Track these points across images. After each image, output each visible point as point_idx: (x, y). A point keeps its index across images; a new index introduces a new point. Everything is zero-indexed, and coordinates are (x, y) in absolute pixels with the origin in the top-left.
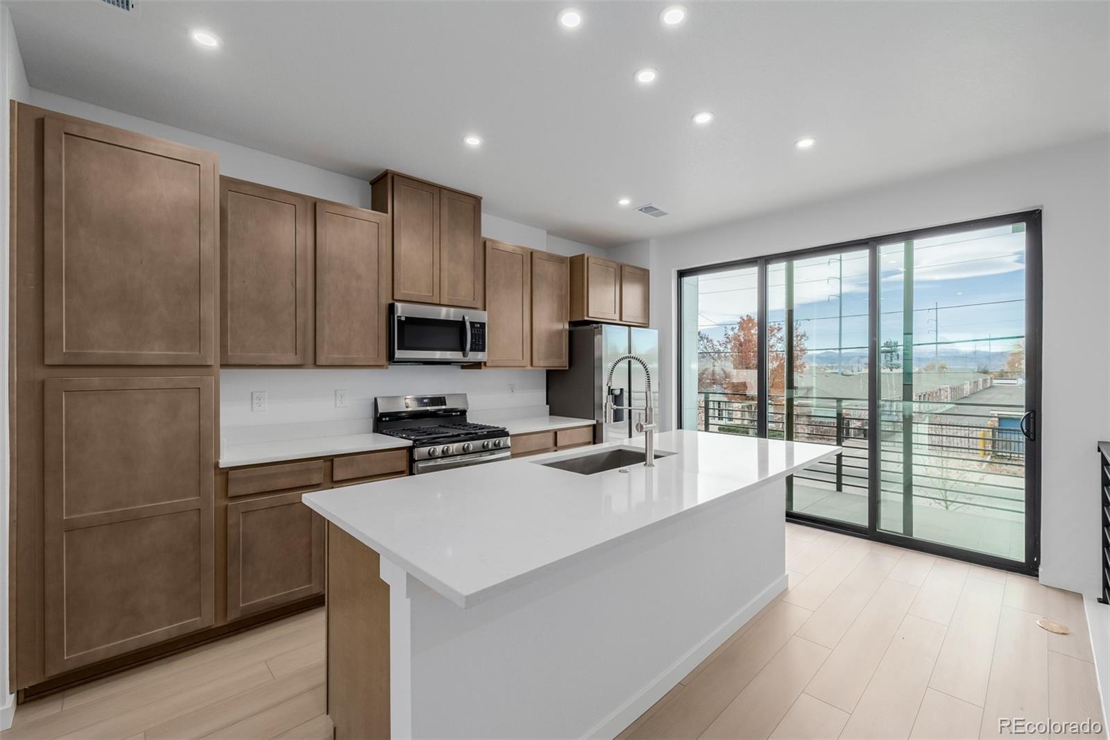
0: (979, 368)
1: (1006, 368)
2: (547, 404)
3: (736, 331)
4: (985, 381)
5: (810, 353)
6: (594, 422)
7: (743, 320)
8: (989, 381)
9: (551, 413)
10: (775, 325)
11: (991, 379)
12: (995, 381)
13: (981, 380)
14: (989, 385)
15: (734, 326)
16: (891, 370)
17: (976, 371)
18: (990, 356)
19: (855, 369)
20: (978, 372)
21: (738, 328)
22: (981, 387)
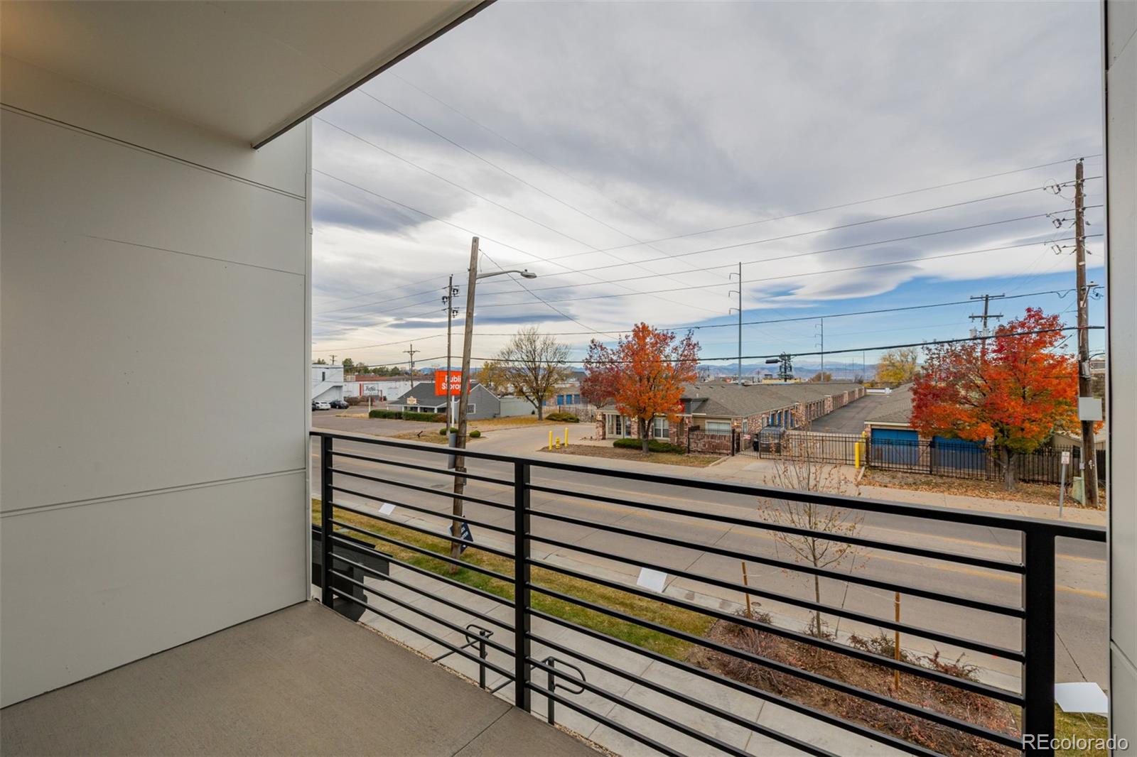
0: (856, 378)
1: (877, 379)
3: (630, 339)
4: (860, 390)
5: (703, 363)
7: (638, 327)
8: (863, 390)
10: (668, 333)
11: (865, 389)
12: (868, 391)
13: (857, 389)
14: (863, 394)
15: (628, 334)
16: (786, 381)
17: (853, 381)
18: (864, 368)
19: (756, 380)
20: (855, 383)
21: (632, 336)
22: (857, 397)
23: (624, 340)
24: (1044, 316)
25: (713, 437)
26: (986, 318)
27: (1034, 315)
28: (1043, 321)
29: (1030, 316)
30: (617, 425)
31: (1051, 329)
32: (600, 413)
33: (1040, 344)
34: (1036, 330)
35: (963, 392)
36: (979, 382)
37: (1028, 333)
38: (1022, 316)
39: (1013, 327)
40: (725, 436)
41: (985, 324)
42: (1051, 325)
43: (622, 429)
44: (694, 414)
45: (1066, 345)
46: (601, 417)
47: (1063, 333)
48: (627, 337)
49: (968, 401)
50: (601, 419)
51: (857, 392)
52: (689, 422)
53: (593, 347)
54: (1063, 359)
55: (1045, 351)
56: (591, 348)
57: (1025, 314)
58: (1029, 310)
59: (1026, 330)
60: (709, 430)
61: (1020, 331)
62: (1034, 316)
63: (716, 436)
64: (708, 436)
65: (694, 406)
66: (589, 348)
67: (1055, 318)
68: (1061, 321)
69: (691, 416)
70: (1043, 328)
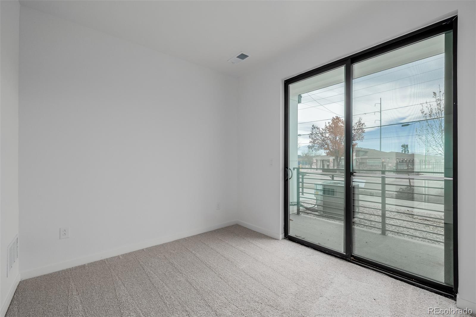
7: (334, 118)
15: (330, 121)
23: (328, 125)
25: (371, 166)
30: (323, 165)
32: (315, 159)
40: (378, 165)
43: (325, 166)
44: (361, 157)
46: (315, 161)
48: (329, 123)
50: (316, 162)
52: (359, 161)
53: (313, 128)
56: (312, 129)
60: (369, 163)
63: (373, 165)
64: (369, 166)
65: (361, 153)
66: (311, 129)
69: (360, 158)
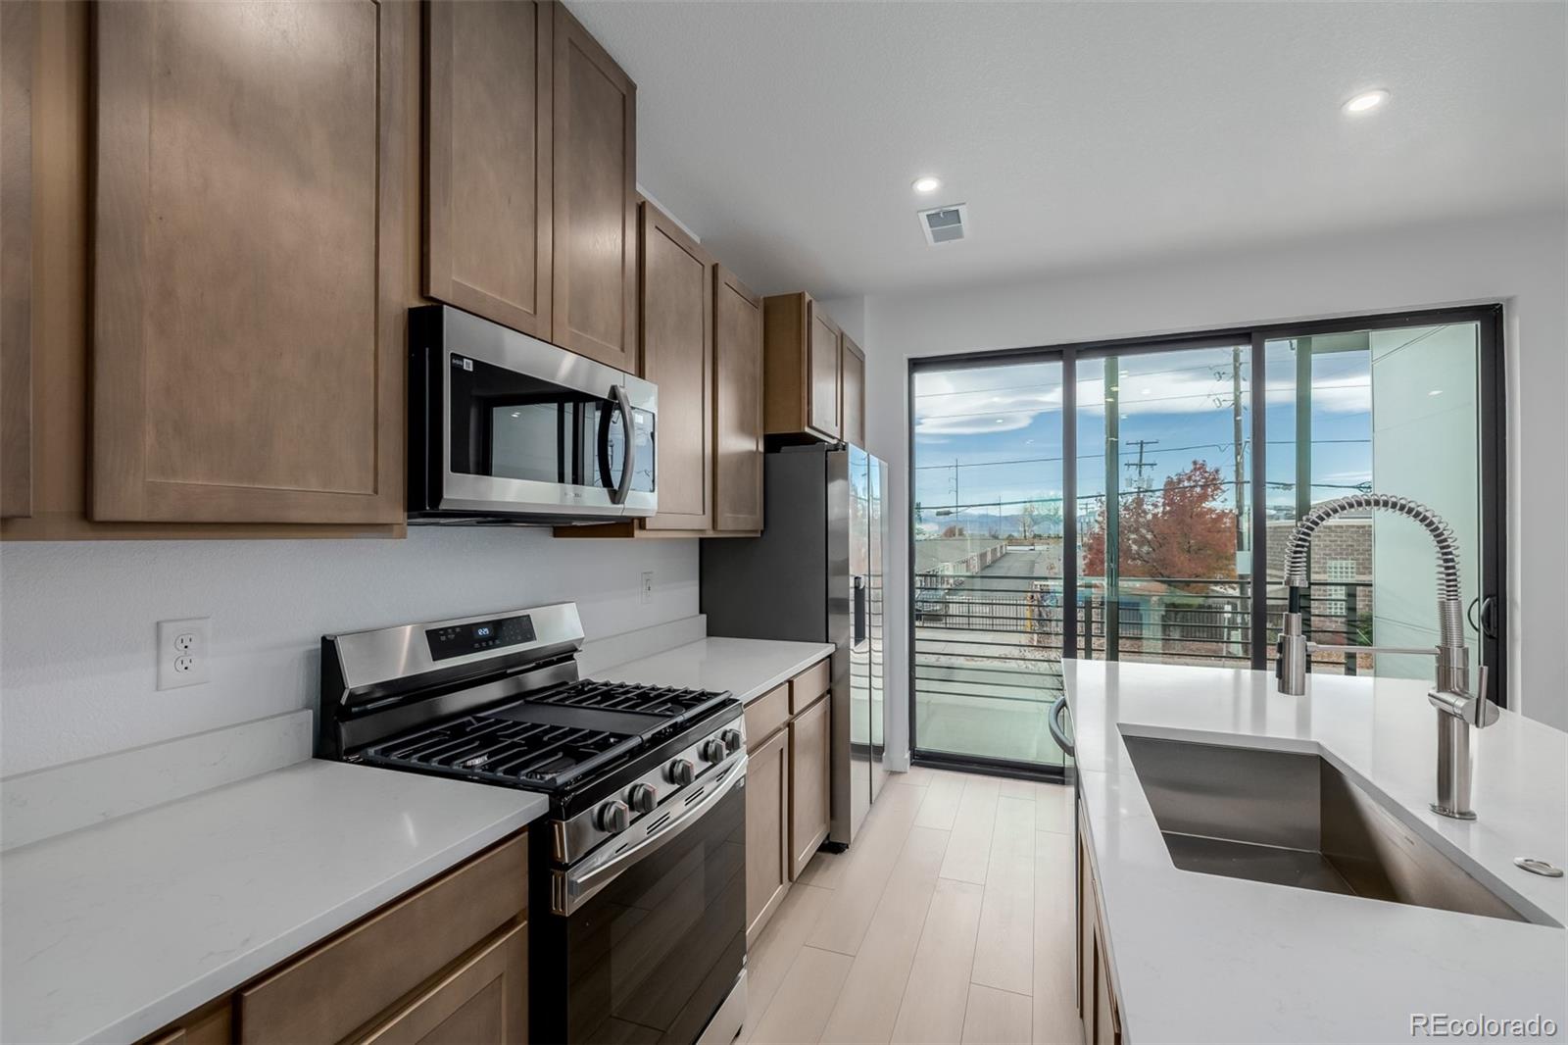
0: (992, 533)
2: (701, 612)
6: (829, 649)
8: (1003, 548)
9: (712, 631)
11: (1005, 545)
12: (1008, 547)
18: (1000, 521)
22: (999, 555)
24: (1208, 470)
26: (1140, 466)
27: (1199, 467)
28: (1206, 475)
29: (1195, 470)
31: (1212, 483)
33: (1203, 497)
34: (1200, 483)
35: (1135, 547)
36: (1149, 536)
37: (1194, 486)
38: (1188, 469)
39: (1180, 481)
41: (1140, 473)
42: (1214, 479)
45: (1226, 500)
47: (1223, 487)
49: (1140, 557)
51: (999, 549)
54: (1223, 514)
55: (1207, 505)
57: (1192, 467)
58: (1195, 463)
59: (1192, 484)
61: (1186, 484)
62: (1199, 469)
67: (1217, 471)
68: (1221, 476)
70: (1207, 482)
